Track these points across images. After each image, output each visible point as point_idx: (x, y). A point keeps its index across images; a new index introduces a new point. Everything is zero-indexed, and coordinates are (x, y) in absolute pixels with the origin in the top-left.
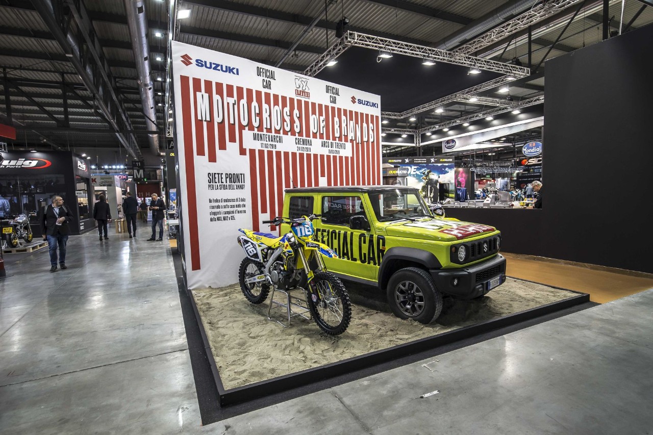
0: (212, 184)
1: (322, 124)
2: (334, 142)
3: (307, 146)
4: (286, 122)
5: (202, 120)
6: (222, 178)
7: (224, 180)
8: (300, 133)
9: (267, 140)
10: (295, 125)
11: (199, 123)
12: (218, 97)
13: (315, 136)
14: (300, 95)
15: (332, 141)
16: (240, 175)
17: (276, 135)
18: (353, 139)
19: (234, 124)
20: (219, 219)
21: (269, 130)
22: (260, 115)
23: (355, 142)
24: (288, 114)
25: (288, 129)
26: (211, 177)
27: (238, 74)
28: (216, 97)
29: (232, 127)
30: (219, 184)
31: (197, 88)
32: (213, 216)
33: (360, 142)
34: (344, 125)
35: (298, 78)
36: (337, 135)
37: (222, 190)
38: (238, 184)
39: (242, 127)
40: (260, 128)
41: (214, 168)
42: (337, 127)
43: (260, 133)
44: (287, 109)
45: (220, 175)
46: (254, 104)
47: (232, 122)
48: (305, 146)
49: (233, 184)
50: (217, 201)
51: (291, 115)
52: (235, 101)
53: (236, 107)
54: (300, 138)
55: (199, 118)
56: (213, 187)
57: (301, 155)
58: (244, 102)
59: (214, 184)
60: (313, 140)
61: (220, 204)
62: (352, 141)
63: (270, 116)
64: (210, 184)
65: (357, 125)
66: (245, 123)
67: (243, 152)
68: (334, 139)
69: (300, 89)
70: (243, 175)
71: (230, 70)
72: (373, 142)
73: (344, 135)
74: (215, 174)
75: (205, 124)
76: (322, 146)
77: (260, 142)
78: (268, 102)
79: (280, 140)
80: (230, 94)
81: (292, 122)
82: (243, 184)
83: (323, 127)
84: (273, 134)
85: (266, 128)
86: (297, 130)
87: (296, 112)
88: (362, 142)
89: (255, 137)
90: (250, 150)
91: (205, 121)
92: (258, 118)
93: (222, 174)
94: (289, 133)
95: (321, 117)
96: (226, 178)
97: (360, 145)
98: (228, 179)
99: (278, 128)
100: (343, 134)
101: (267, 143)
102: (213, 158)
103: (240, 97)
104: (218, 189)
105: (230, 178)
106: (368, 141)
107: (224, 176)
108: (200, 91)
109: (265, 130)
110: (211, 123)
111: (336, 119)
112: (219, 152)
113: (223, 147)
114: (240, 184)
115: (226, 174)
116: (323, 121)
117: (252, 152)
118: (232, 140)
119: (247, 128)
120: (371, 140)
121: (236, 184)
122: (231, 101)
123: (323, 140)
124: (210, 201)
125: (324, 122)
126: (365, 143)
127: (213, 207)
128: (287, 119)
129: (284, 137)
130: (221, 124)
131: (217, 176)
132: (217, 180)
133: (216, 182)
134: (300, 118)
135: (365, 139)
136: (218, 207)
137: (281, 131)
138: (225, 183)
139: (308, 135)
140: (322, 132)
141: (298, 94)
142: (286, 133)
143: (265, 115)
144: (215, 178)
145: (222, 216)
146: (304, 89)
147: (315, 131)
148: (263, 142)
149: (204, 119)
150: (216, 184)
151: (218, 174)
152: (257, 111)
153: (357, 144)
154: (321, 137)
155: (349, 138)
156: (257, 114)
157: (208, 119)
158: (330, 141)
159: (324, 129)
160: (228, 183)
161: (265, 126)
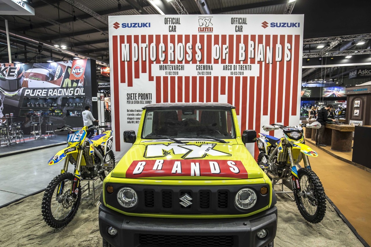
0: (129, 100)
1: (224, 52)
2: (238, 65)
3: (208, 71)
4: (188, 54)
5: (124, 61)
6: (136, 96)
7: (137, 98)
8: (202, 61)
9: (171, 69)
10: (197, 55)
11: (123, 63)
12: (136, 45)
13: (216, 61)
14: (203, 31)
15: (236, 65)
16: (149, 95)
17: (178, 65)
18: (262, 60)
19: (146, 61)
20: (132, 122)
21: (173, 62)
22: (166, 52)
23: (263, 63)
24: (191, 47)
25: (189, 59)
26: (129, 96)
27: (149, 26)
28: (134, 45)
29: (144, 63)
30: (134, 101)
31: (122, 41)
32: (129, 120)
33: (271, 62)
34: (250, 49)
35: (202, 18)
36: (242, 58)
37: (136, 104)
38: (147, 100)
39: (151, 62)
40: (165, 61)
41: (131, 90)
42: (242, 51)
43: (165, 65)
44: (190, 45)
45: (135, 95)
46: (162, 45)
47: (144, 59)
48: (205, 71)
49: (143, 100)
50: (132, 111)
51: (193, 48)
52: (147, 45)
53: (147, 49)
54: (201, 65)
55: (123, 60)
56: (130, 102)
57: (202, 79)
58: (153, 45)
59: (131, 100)
60: (214, 66)
61: (134, 113)
62: (260, 62)
63: (174, 51)
64: (128, 100)
65: (268, 47)
66: (153, 59)
67: (151, 79)
68: (238, 62)
69: (204, 26)
70: (150, 95)
71: (144, 25)
72: (289, 62)
73: (251, 58)
74: (131, 94)
75: (126, 63)
76: (224, 69)
77: (165, 71)
78: (173, 41)
79: (182, 68)
80: (144, 41)
81: (194, 53)
82: (150, 100)
83: (226, 54)
84: (176, 64)
85: (171, 61)
86: (198, 59)
87: (198, 45)
88: (274, 62)
89: (161, 68)
90: (157, 77)
91: (127, 61)
92: (164, 55)
93: (136, 94)
94: (191, 62)
95: (224, 46)
96: (139, 96)
97: (271, 66)
98: (140, 97)
99: (180, 59)
100: (249, 56)
101: (170, 71)
102: (130, 84)
103: (151, 41)
104: (133, 103)
105: (141, 96)
106: (282, 62)
107: (137, 95)
108: (124, 43)
109: (169, 62)
110: (130, 62)
111: (242, 45)
112: (134, 80)
113: (137, 76)
114: (149, 100)
115: (139, 94)
116: (226, 49)
117: (158, 78)
118: (144, 71)
119: (155, 62)
120: (286, 59)
121: (145, 100)
122: (144, 45)
123: (225, 65)
124: (128, 111)
125: (228, 50)
126: (278, 63)
127: (130, 115)
128: (190, 52)
129: (186, 66)
130: (137, 62)
131: (132, 95)
132: (132, 98)
133: (131, 99)
134: (202, 50)
135: (278, 59)
136: (133, 115)
137: (184, 62)
138: (138, 100)
139: (209, 61)
140: (224, 58)
141: (201, 31)
142: (187, 62)
143: (170, 51)
144: (131, 96)
145: (135, 120)
146: (207, 25)
147: (217, 58)
148: (167, 71)
149: (126, 60)
150: (132, 100)
151: (134, 94)
152: (164, 50)
153: (267, 65)
154: (223, 61)
155: (257, 59)
156: (163, 51)
157: (128, 60)
158: (233, 65)
159: (227, 55)
160: (140, 100)
161: (169, 59)
